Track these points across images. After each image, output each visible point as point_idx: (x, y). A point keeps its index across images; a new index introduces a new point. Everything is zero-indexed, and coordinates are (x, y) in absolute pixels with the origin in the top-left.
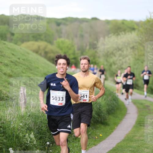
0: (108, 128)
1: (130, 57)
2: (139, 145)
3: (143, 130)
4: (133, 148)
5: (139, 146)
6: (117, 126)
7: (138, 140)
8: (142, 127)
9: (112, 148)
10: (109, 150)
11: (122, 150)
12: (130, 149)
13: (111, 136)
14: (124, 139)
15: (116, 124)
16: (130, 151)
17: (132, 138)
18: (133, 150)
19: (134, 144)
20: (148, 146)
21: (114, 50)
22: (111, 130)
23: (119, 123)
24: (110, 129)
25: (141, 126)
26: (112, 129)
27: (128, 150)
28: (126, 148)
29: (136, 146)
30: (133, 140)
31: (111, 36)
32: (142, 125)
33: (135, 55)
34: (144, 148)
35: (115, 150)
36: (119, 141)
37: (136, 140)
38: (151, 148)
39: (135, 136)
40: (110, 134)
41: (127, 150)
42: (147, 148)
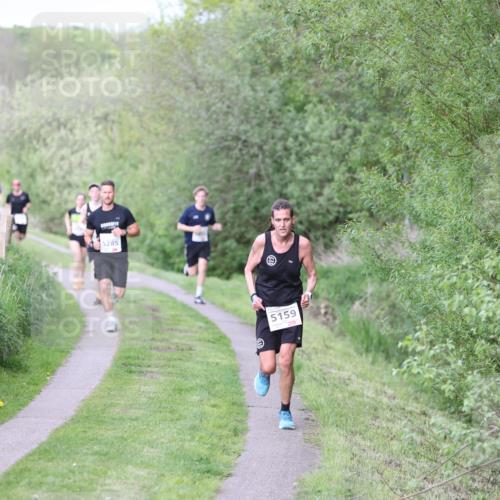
0: (22, 380)
1: (94, 147)
2: (125, 436)
3: (137, 386)
4: (106, 444)
5: (126, 440)
6: (53, 372)
7: (121, 419)
8: (135, 377)
9: (35, 446)
10: (27, 451)
11: (68, 451)
12: (96, 448)
13: (32, 404)
14: (76, 416)
15: (50, 368)
16: (95, 453)
17: (103, 411)
18: (106, 450)
19: (109, 432)
20: (155, 437)
21: (42, 126)
22: (32, 388)
23: (59, 365)
24: (28, 384)
25: (130, 372)
26: (38, 385)
27: (90, 452)
28: (83, 444)
29: (116, 438)
30: (106, 420)
31: (33, 81)
32: (133, 368)
33: (112, 141)
34: (140, 444)
35: (46, 451)
36: (60, 422)
37: (114, 419)
38: (162, 443)
39: (112, 405)
40: (31, 398)
41: (85, 451)
42: (151, 443)
